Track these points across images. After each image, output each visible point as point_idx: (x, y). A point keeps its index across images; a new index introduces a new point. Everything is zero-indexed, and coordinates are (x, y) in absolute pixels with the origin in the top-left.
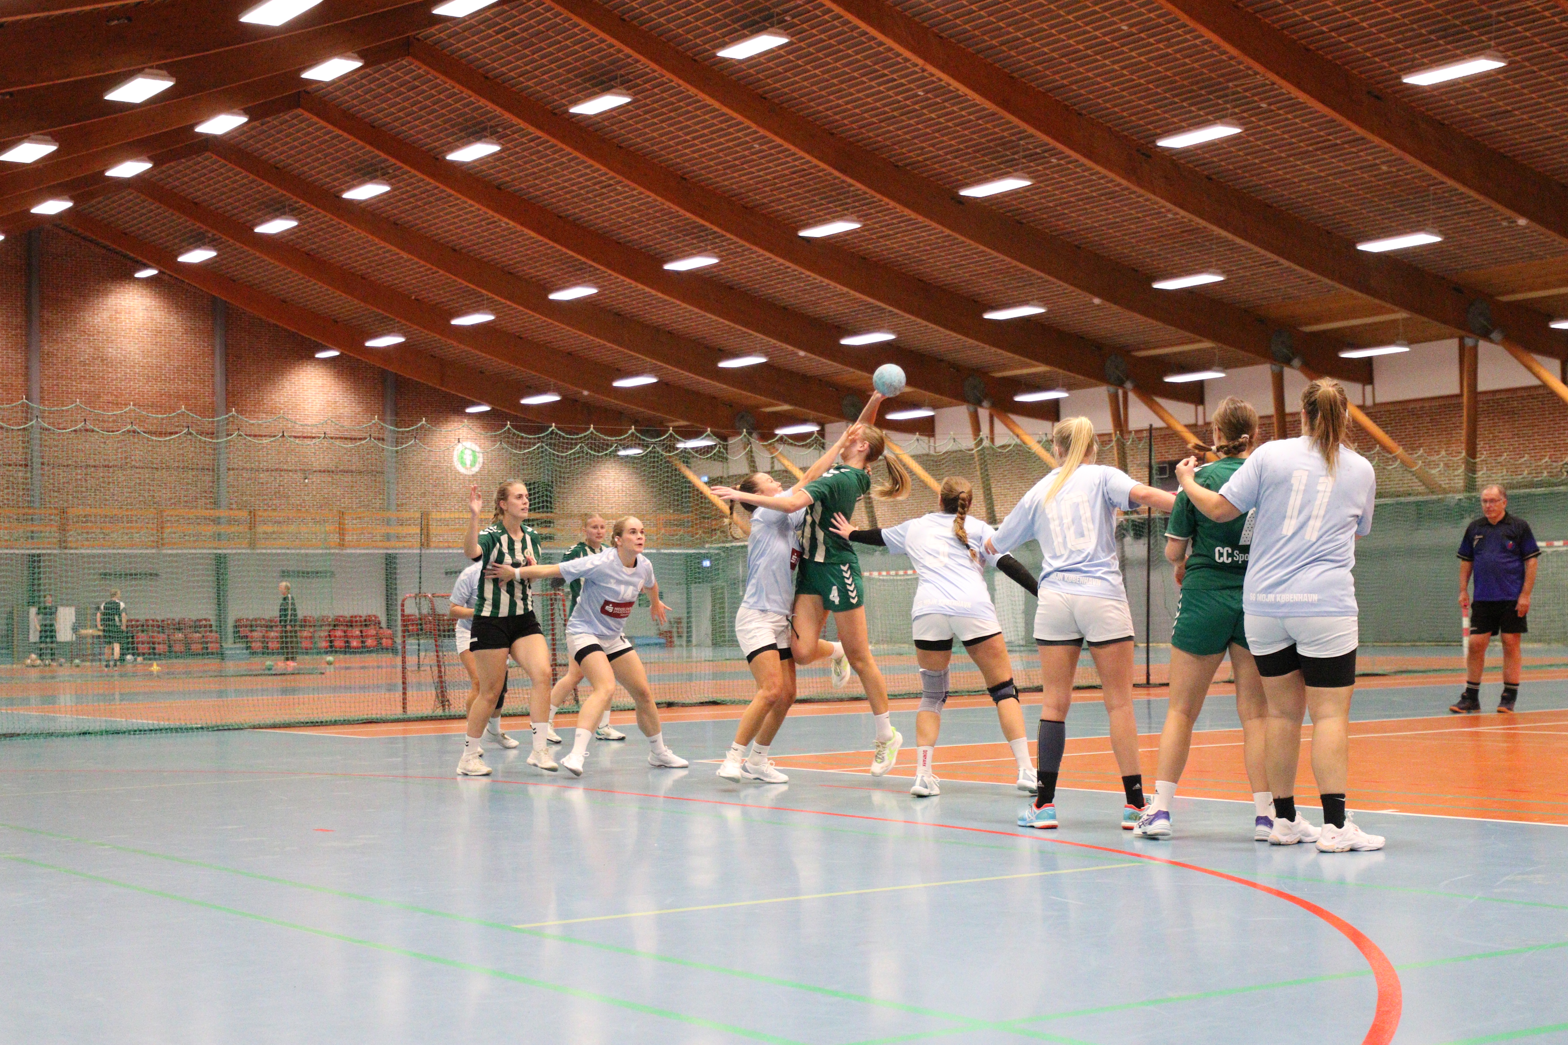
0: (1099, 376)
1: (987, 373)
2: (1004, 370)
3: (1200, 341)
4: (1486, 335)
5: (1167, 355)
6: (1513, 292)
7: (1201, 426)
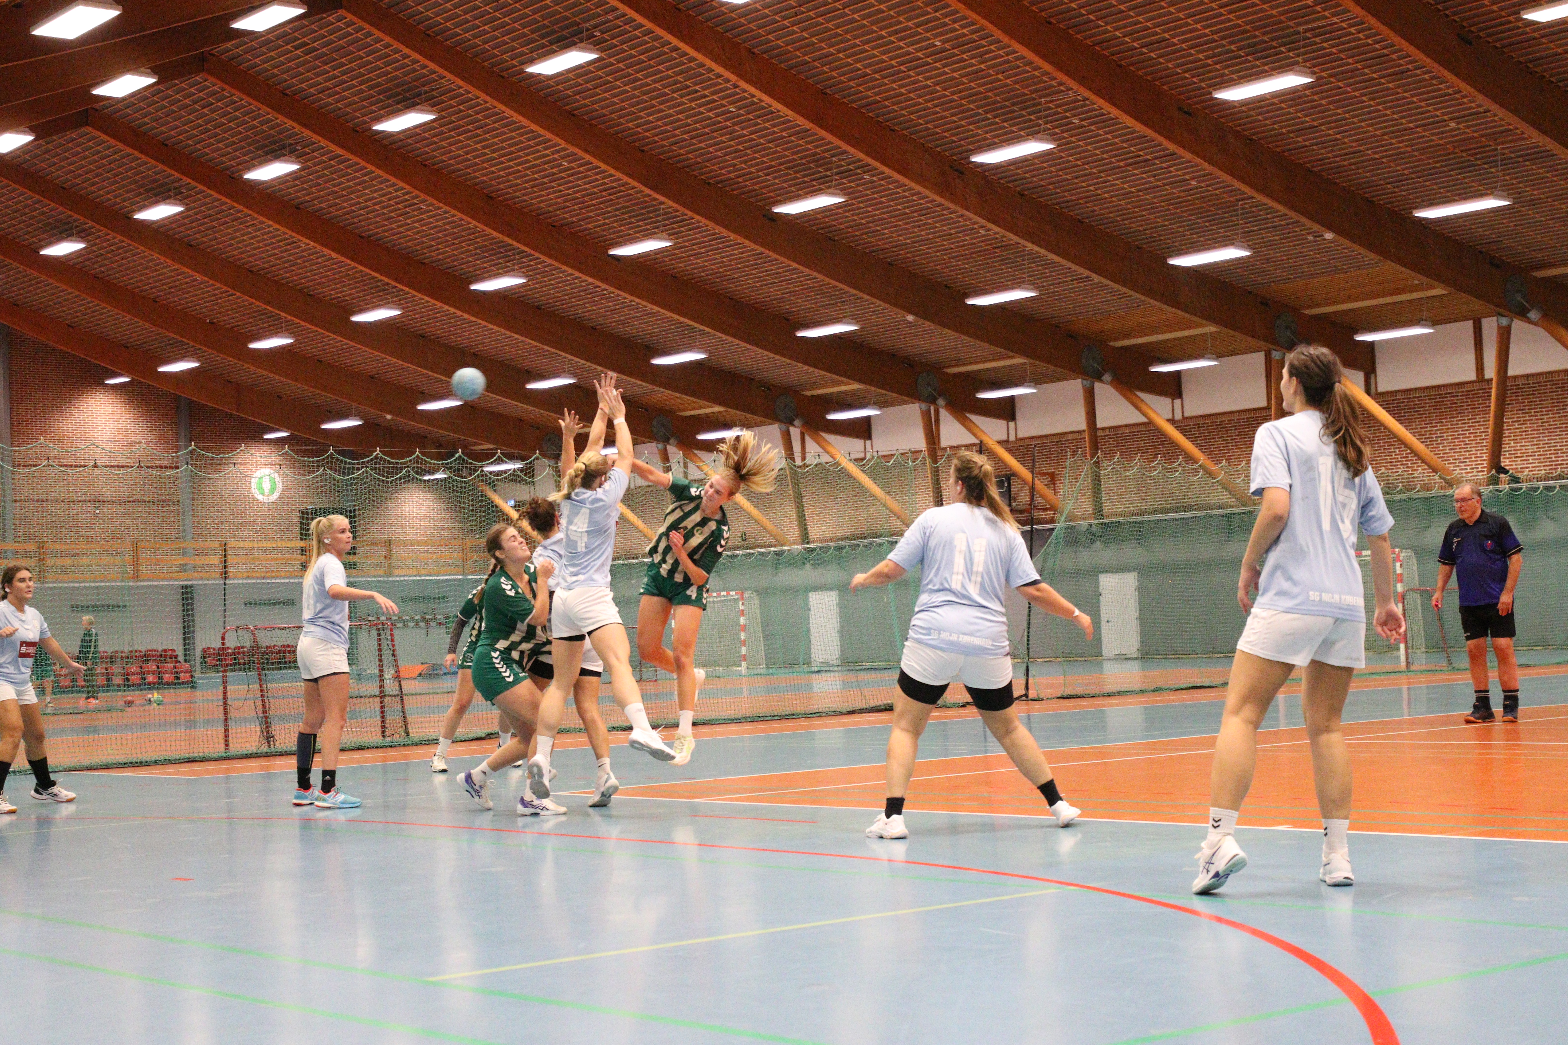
0: (911, 393)
1: (798, 392)
2: (816, 388)
3: (1013, 357)
5: (979, 371)
6: (1318, 305)
7: (1013, 442)
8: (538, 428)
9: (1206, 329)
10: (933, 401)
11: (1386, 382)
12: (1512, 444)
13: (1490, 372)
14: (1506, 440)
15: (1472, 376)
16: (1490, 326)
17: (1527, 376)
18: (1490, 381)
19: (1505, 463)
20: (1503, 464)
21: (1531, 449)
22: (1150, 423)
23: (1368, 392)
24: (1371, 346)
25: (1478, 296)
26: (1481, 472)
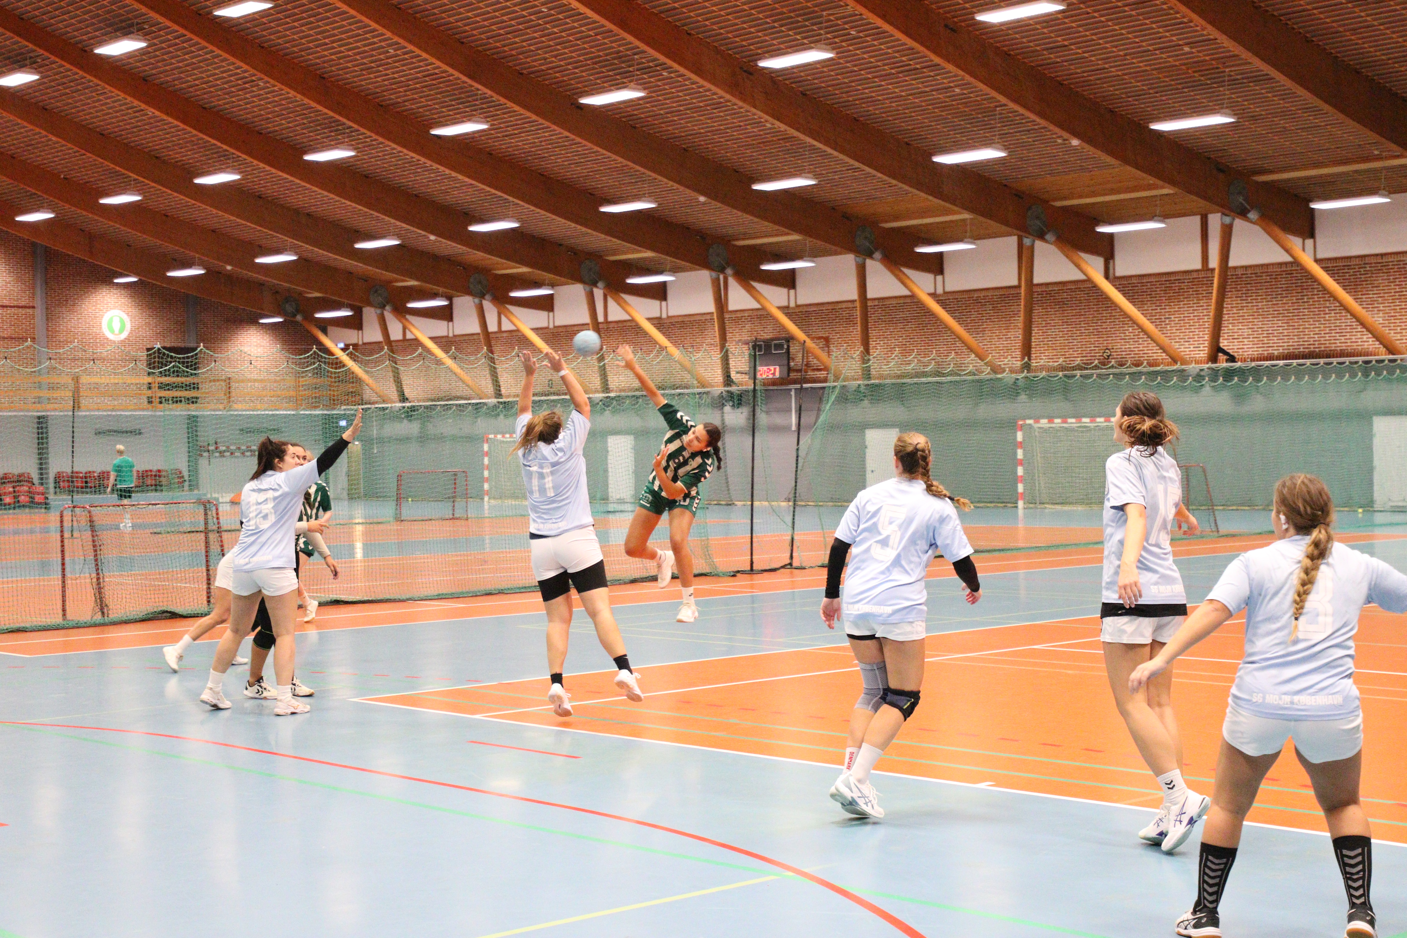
0: (702, 262)
1: (601, 257)
2: (618, 254)
3: (789, 234)
4: (1041, 236)
5: (762, 245)
6: (1065, 198)
7: (793, 308)
8: (366, 281)
9: (966, 216)
10: (722, 270)
11: (1123, 267)
12: (1231, 327)
13: (1214, 262)
14: (1225, 323)
15: (1198, 266)
16: (1215, 221)
17: (1246, 267)
18: (1213, 270)
19: (1224, 344)
20: (1221, 345)
21: (1246, 332)
22: (913, 296)
23: (1107, 277)
24: (1111, 236)
25: (1205, 198)
26: (1203, 353)
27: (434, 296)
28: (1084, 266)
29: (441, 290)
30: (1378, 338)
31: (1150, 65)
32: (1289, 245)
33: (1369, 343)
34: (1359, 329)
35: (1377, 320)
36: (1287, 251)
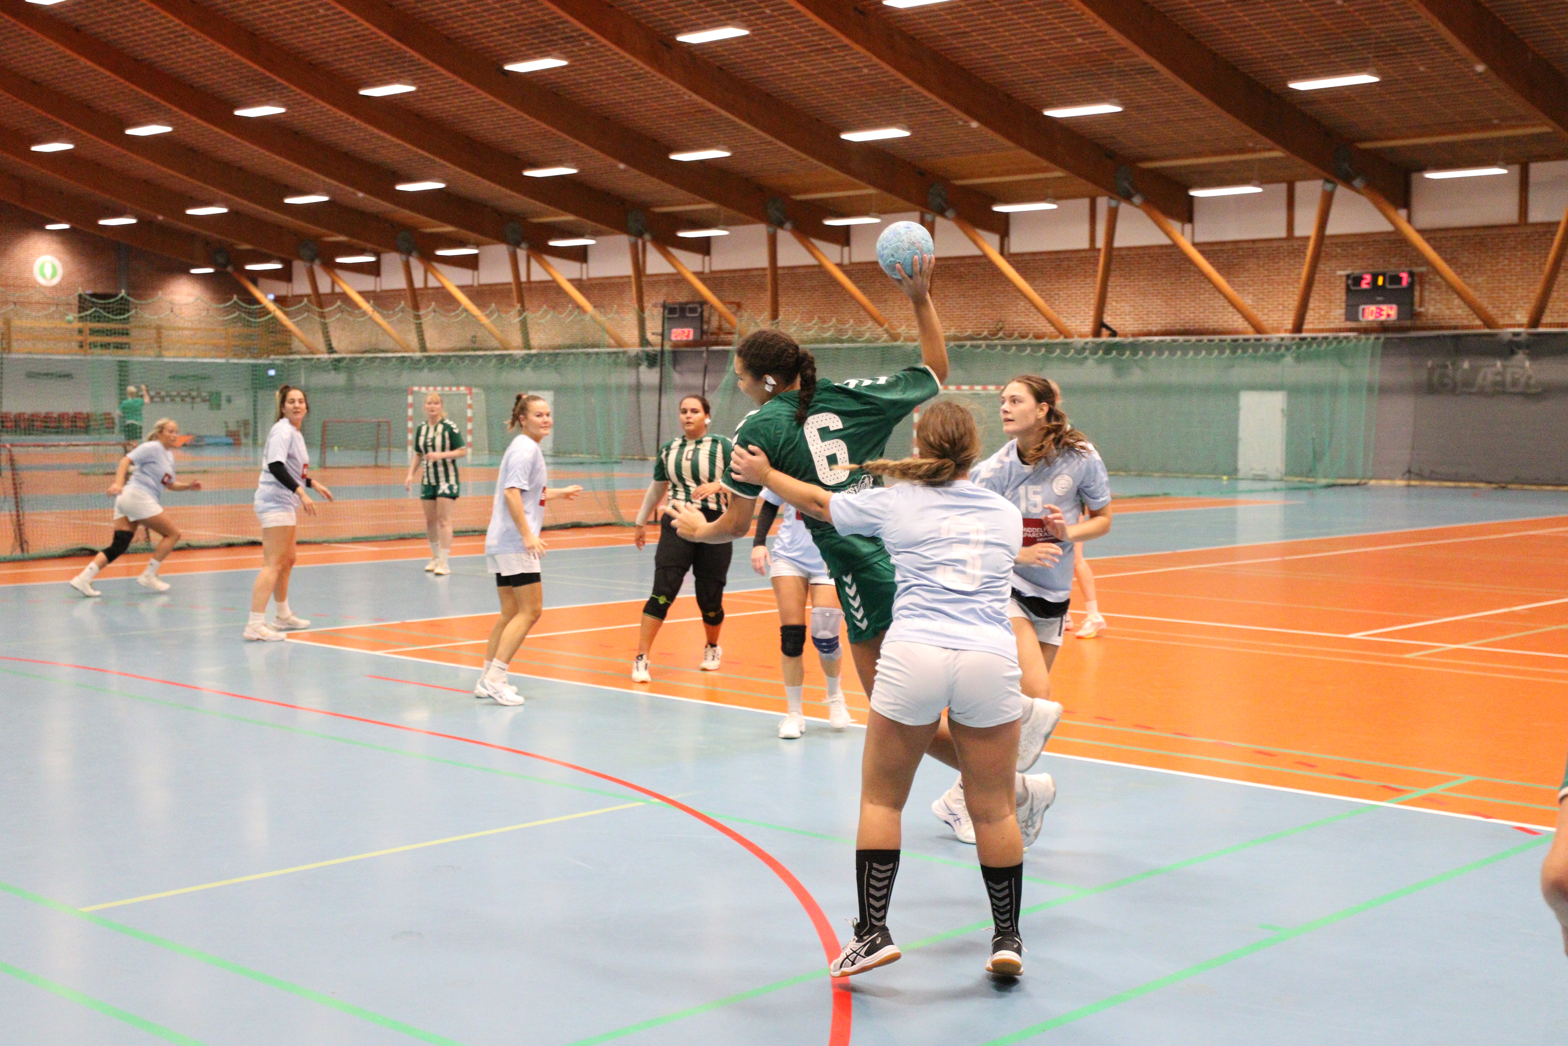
0: (621, 227)
1: (524, 219)
2: (540, 217)
3: (704, 203)
4: (943, 212)
5: (681, 212)
6: (965, 178)
7: (707, 274)
8: (296, 235)
9: (871, 191)
10: (640, 234)
11: (1017, 245)
12: (1114, 304)
13: (1100, 243)
14: (1108, 300)
15: (1085, 244)
16: (1103, 203)
17: (1129, 249)
18: (1099, 250)
19: (1107, 319)
20: (1105, 320)
21: (1128, 309)
22: (820, 266)
23: (1002, 253)
24: (1007, 215)
25: (1095, 182)
26: (1087, 326)
27: (361, 252)
28: (980, 241)
29: (369, 246)
30: (1247, 317)
31: (1045, 54)
32: (1169, 229)
33: (1239, 323)
34: (1231, 309)
35: (1247, 301)
36: (1168, 234)
